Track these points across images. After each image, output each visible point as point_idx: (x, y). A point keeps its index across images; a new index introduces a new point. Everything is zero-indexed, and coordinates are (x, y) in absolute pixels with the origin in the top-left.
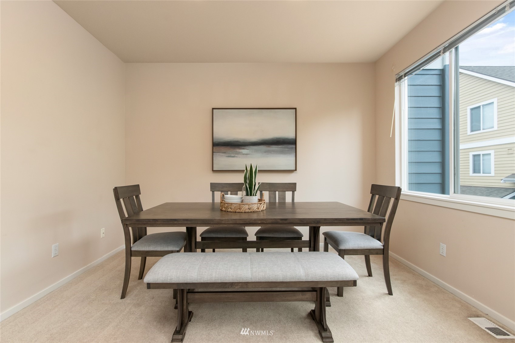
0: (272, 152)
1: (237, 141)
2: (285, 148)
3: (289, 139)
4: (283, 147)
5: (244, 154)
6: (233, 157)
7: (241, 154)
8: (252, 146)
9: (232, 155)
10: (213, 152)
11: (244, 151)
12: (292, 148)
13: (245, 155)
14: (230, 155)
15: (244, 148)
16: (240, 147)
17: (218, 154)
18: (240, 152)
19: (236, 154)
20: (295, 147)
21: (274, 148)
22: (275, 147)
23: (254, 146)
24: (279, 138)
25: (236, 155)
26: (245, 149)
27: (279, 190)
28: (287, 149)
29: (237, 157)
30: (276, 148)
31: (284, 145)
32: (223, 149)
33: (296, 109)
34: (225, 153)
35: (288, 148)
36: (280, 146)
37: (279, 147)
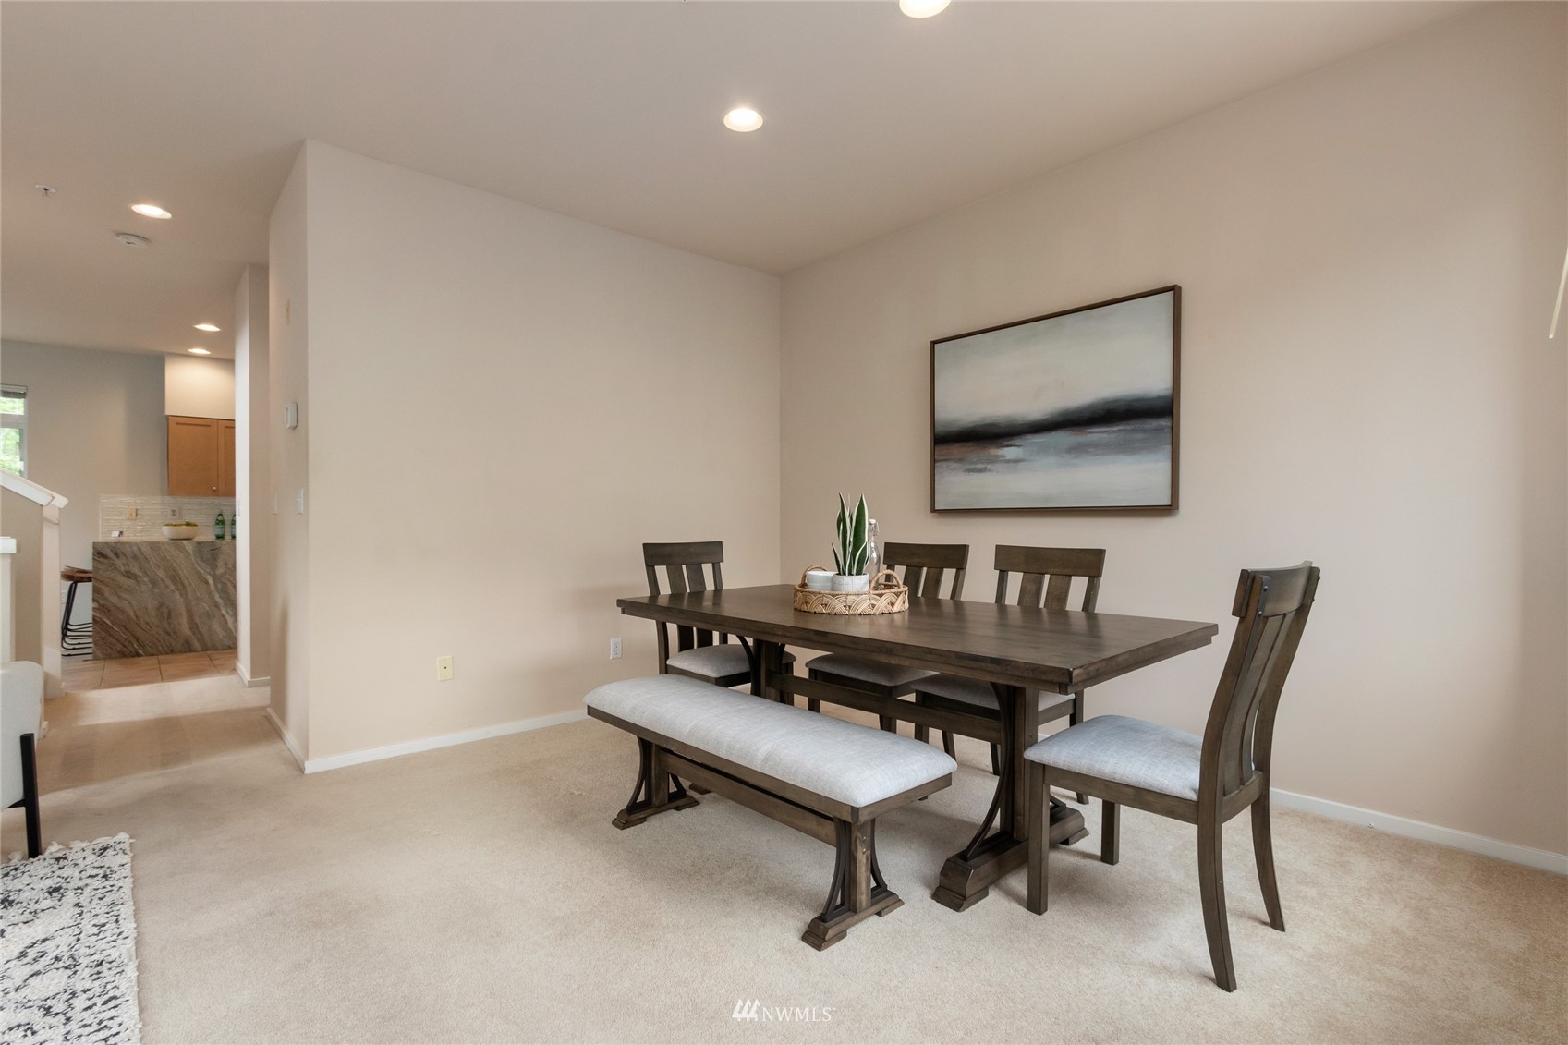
0: (1091, 450)
1: (992, 425)
2: (1132, 430)
3: (1148, 400)
4: (1128, 427)
5: (1008, 461)
6: (981, 471)
7: (1001, 461)
8: (1029, 437)
9: (979, 466)
10: (934, 461)
11: (1010, 452)
12: (1160, 429)
13: (1011, 464)
14: (973, 466)
15: (1009, 443)
16: (1000, 441)
17: (945, 464)
18: (998, 456)
19: (988, 463)
20: (1169, 424)
21: (1097, 434)
22: (1100, 433)
23: (1036, 436)
24: (1115, 401)
25: (989, 466)
26: (1011, 446)
27: (1055, 571)
28: (1139, 436)
29: (990, 471)
30: (1105, 435)
31: (1132, 422)
32: (956, 450)
33: (1175, 290)
34: (960, 460)
35: (1145, 431)
36: (1116, 428)
37: (1114, 432)
